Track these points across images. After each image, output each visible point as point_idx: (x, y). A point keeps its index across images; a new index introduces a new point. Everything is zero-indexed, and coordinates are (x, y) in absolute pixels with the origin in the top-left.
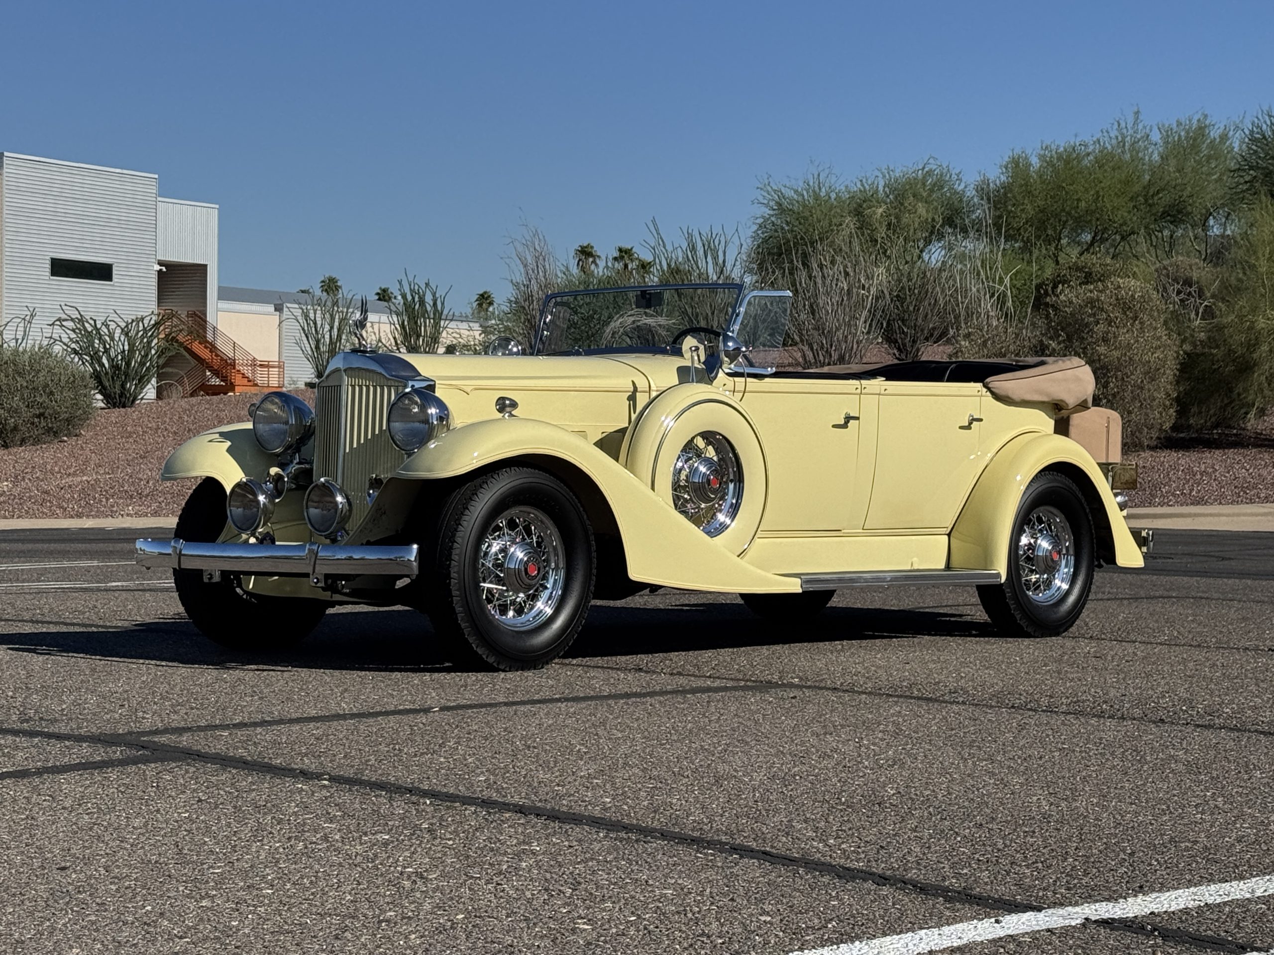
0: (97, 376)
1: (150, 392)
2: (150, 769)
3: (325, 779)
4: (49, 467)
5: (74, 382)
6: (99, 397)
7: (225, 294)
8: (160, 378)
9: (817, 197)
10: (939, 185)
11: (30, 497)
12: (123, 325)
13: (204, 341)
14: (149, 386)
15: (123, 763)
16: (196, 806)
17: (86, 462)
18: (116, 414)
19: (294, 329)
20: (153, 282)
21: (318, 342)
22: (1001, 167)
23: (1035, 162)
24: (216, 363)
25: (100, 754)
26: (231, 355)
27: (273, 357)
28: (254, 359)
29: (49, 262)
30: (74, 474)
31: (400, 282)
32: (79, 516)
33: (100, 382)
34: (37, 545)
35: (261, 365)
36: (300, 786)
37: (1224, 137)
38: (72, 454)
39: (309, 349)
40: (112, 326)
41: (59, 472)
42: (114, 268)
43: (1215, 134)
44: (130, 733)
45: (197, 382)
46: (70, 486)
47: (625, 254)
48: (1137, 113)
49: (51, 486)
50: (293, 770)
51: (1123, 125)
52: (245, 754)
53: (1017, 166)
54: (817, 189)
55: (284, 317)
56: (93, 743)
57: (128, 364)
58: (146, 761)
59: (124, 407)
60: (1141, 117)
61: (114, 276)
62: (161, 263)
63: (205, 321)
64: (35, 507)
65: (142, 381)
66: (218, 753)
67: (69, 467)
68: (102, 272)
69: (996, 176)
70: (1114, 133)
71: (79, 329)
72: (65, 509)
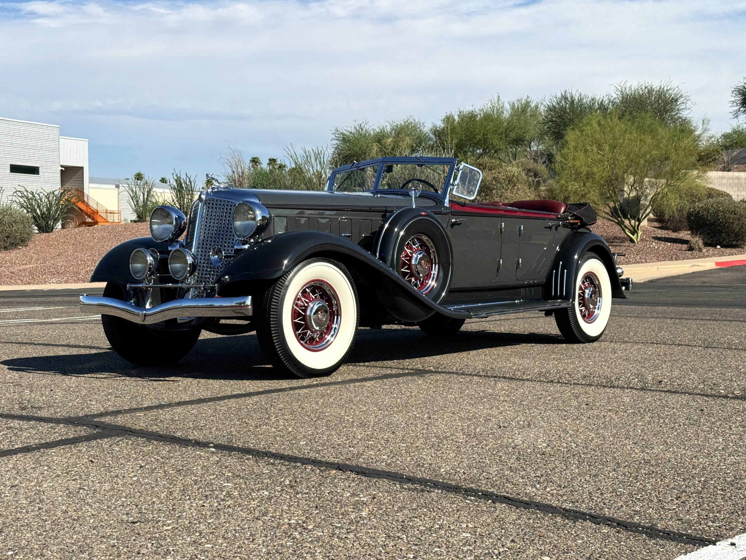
0: (34, 217)
1: (59, 225)
2: (105, 443)
3: (211, 447)
4: (13, 261)
5: (23, 220)
6: (36, 228)
7: (92, 181)
8: (64, 219)
9: (361, 135)
10: (415, 127)
11: (5, 275)
12: (46, 194)
13: (83, 202)
14: (59, 223)
15: (88, 438)
16: (140, 472)
17: (31, 258)
18: (44, 235)
19: (126, 196)
20: (59, 175)
21: (137, 201)
22: (442, 121)
23: (456, 118)
24: (89, 211)
25: (71, 432)
26: (96, 208)
27: (115, 208)
28: (107, 210)
29: (9, 166)
30: (26, 264)
31: (173, 174)
32: (29, 283)
33: (36, 221)
34: (11, 299)
35: (110, 213)
36: (198, 453)
37: (537, 107)
38: (24, 255)
39: (133, 205)
40: (41, 195)
41: (19, 263)
42: (40, 169)
43: (533, 105)
44: (86, 416)
45: (81, 221)
46: (24, 270)
47: (272, 161)
48: (499, 97)
49: (16, 269)
50: (190, 441)
51: (493, 102)
52: (158, 430)
53: (448, 119)
54: (360, 131)
55: (120, 190)
56: (67, 424)
57: (49, 213)
58: (101, 436)
59: (48, 232)
60: (501, 98)
61: (40, 172)
62: (62, 166)
63: (83, 193)
64: (8, 280)
65: (56, 220)
66: (141, 430)
67: (23, 261)
68: (34, 170)
69: (440, 125)
70: (489, 105)
71: (26, 196)
72: (22, 281)
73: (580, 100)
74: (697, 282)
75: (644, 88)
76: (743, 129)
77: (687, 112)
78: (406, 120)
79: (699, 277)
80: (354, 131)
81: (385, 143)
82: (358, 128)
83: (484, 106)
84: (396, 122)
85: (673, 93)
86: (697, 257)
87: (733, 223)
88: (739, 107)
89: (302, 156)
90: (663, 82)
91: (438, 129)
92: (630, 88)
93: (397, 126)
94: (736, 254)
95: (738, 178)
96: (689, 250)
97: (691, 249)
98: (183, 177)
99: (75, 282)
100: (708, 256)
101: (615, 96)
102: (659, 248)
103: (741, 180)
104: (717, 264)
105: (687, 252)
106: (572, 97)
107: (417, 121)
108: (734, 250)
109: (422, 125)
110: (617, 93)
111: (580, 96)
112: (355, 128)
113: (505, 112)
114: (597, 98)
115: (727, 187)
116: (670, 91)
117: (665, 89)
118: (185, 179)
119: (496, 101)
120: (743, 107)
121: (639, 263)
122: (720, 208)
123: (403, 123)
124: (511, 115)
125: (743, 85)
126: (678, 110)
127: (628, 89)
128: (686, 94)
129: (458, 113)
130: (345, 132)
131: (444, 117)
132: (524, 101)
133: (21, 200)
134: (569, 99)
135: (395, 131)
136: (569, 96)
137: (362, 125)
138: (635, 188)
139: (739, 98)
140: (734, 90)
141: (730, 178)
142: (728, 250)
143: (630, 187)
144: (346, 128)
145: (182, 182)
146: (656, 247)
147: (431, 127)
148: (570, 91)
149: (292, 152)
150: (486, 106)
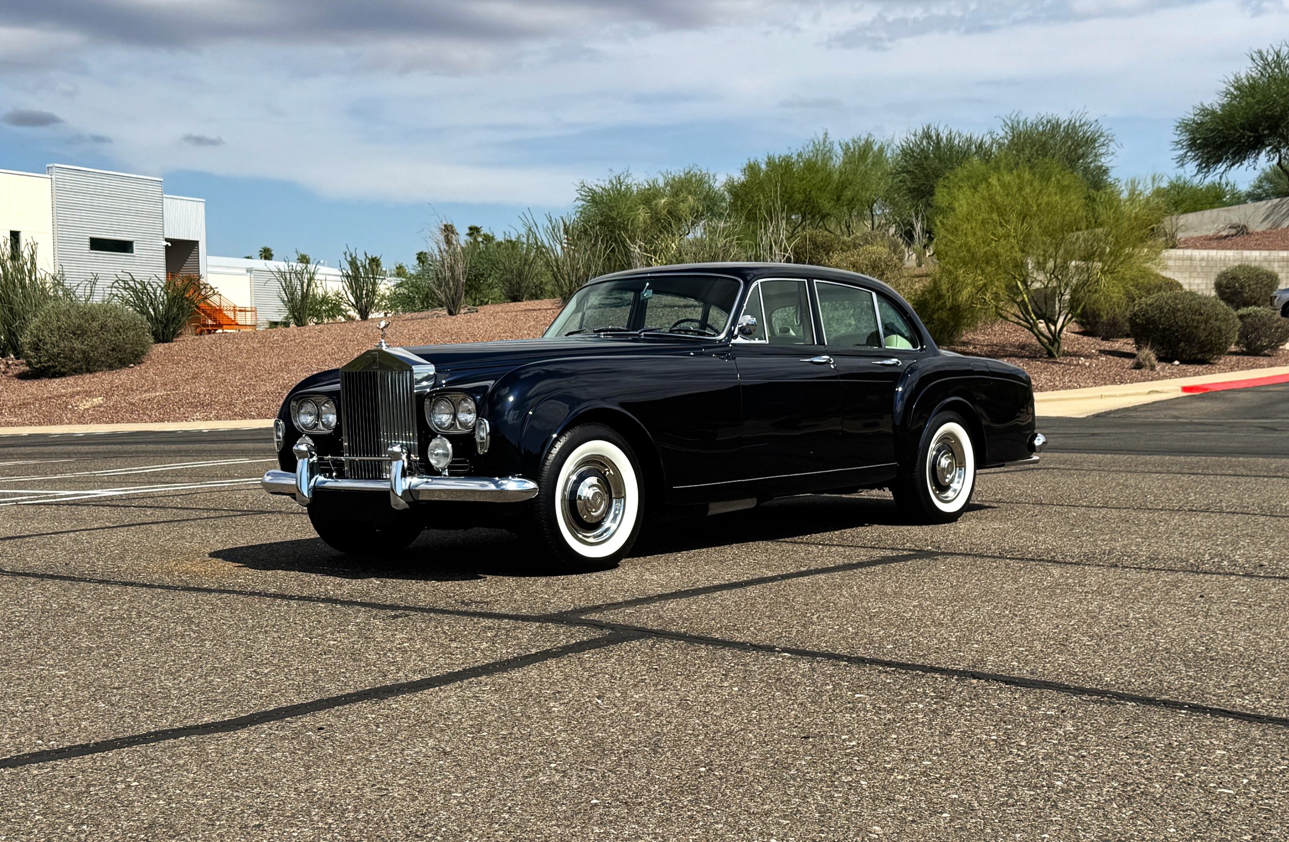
9: (619, 191)
10: (701, 181)
11: (122, 408)
17: (154, 382)
18: (162, 347)
20: (163, 254)
21: (292, 294)
22: (741, 172)
24: (209, 309)
26: (218, 304)
27: (250, 304)
28: (235, 306)
29: (87, 240)
30: (149, 391)
31: (345, 254)
32: (162, 421)
35: (240, 311)
37: (881, 150)
38: (141, 377)
39: (286, 300)
40: (155, 285)
42: (134, 244)
43: (876, 147)
46: (149, 399)
47: (474, 230)
48: (826, 134)
49: (135, 398)
51: (817, 143)
53: (752, 169)
54: (618, 186)
59: (169, 342)
60: (828, 136)
61: (135, 250)
62: (167, 240)
64: (127, 415)
67: (143, 386)
68: (124, 247)
69: (739, 177)
70: (811, 148)
71: (132, 287)
72: (150, 417)
73: (950, 140)
74: (1162, 416)
75: (1045, 122)
76: (1185, 182)
77: (1109, 159)
78: (686, 171)
79: (1166, 409)
80: (608, 186)
81: (656, 205)
82: (614, 182)
83: (803, 148)
84: (673, 173)
85: (1090, 130)
86: (1150, 378)
87: (1196, 327)
88: (1185, 150)
89: (545, 226)
90: (1074, 114)
91: (736, 183)
92: (1025, 123)
93: (674, 179)
94: (1204, 374)
95: (1191, 259)
96: (1135, 368)
97: (1138, 366)
98: (361, 258)
99: (230, 418)
100: (1165, 377)
101: (1002, 134)
102: (1091, 364)
103: (1195, 262)
104: (1185, 389)
105: (1134, 371)
106: (939, 135)
107: (704, 172)
108: (1200, 368)
109: (712, 177)
110: (1006, 130)
111: (950, 133)
112: (611, 182)
113: (835, 158)
114: (975, 137)
115: (1174, 272)
116: (1085, 128)
117: (1077, 124)
118: (364, 261)
119: (821, 142)
120: (1191, 150)
121: (1069, 388)
122: (1178, 306)
123: (682, 174)
124: (845, 163)
125: (1192, 117)
126: (1096, 155)
127: (1021, 124)
128: (1109, 132)
129: (766, 159)
130: (594, 188)
131: (745, 166)
132: (863, 142)
133: (125, 293)
134: (934, 138)
135: (672, 187)
136: (933, 134)
137: (622, 178)
138: (1056, 277)
139: (1185, 137)
140: (1178, 124)
141: (1179, 259)
142: (1191, 368)
143: (1048, 275)
144: (596, 182)
145: (360, 265)
146: (1087, 364)
147: (725, 181)
148: (936, 127)
149: (531, 222)
150: (807, 149)
